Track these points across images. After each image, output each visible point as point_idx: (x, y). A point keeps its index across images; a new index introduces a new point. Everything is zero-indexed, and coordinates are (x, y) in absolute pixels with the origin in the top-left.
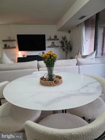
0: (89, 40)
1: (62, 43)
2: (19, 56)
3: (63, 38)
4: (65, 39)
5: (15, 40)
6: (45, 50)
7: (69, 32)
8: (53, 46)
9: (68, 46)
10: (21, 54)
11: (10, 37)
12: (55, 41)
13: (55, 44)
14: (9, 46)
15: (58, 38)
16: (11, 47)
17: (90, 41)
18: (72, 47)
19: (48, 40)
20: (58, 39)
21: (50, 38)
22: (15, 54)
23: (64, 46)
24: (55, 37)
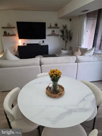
0: (89, 31)
1: (62, 32)
2: (19, 44)
3: (63, 26)
4: (65, 28)
5: (14, 28)
6: (45, 38)
7: (70, 20)
8: (53, 34)
9: (68, 35)
10: (21, 42)
11: (9, 24)
12: (55, 30)
13: (55, 32)
14: (9, 33)
15: (58, 26)
16: (10, 34)
17: (91, 32)
18: (72, 37)
19: (49, 28)
20: (58, 28)
21: (51, 26)
22: (15, 42)
23: (64, 36)
24: (55, 25)
